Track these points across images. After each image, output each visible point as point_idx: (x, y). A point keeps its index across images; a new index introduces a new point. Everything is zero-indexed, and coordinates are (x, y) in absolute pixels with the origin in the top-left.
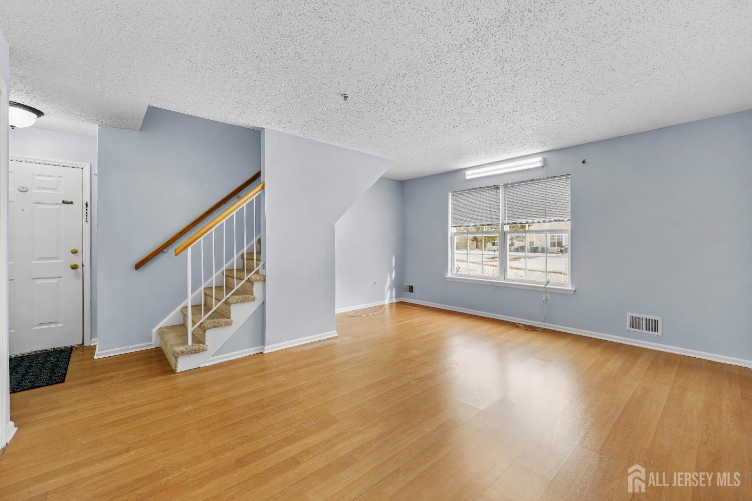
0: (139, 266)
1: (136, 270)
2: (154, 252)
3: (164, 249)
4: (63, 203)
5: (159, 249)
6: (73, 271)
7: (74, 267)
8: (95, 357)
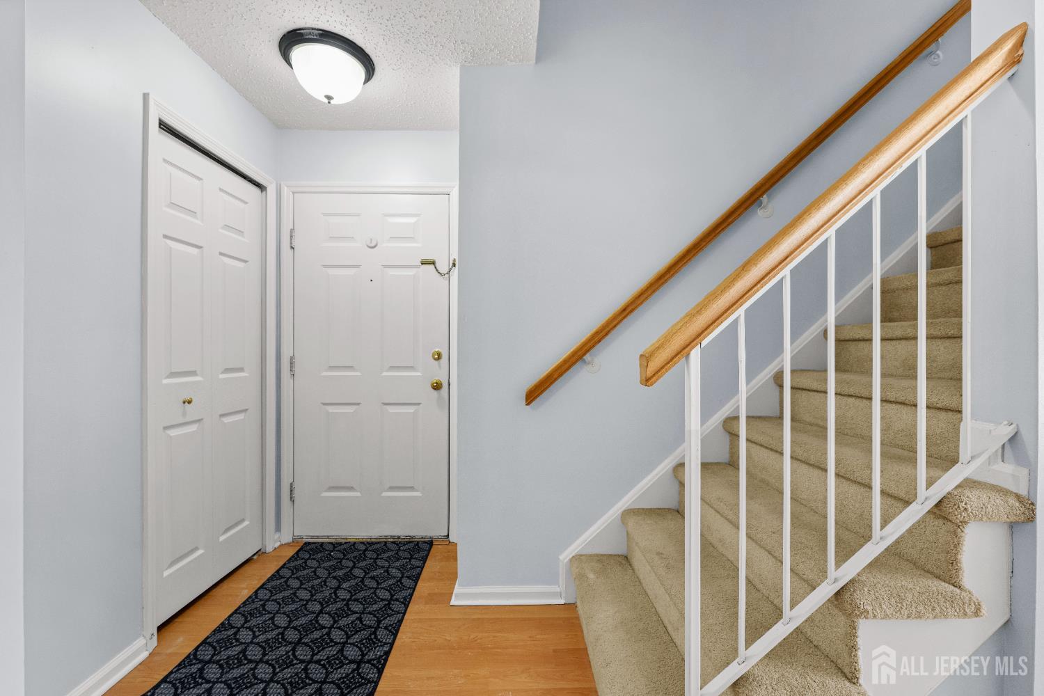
0: (533, 395)
1: (528, 404)
2: (565, 362)
3: (585, 354)
4: (422, 264)
5: (574, 353)
6: (435, 393)
7: (437, 387)
8: (453, 602)
